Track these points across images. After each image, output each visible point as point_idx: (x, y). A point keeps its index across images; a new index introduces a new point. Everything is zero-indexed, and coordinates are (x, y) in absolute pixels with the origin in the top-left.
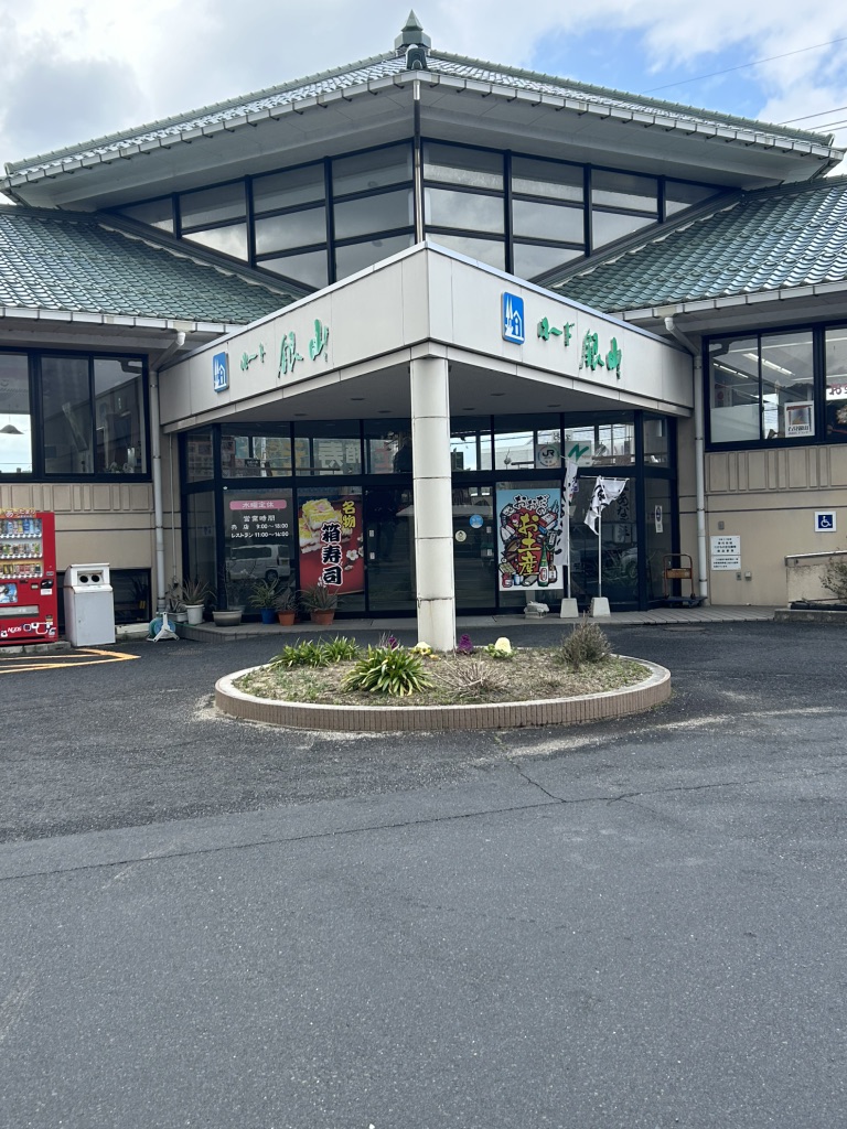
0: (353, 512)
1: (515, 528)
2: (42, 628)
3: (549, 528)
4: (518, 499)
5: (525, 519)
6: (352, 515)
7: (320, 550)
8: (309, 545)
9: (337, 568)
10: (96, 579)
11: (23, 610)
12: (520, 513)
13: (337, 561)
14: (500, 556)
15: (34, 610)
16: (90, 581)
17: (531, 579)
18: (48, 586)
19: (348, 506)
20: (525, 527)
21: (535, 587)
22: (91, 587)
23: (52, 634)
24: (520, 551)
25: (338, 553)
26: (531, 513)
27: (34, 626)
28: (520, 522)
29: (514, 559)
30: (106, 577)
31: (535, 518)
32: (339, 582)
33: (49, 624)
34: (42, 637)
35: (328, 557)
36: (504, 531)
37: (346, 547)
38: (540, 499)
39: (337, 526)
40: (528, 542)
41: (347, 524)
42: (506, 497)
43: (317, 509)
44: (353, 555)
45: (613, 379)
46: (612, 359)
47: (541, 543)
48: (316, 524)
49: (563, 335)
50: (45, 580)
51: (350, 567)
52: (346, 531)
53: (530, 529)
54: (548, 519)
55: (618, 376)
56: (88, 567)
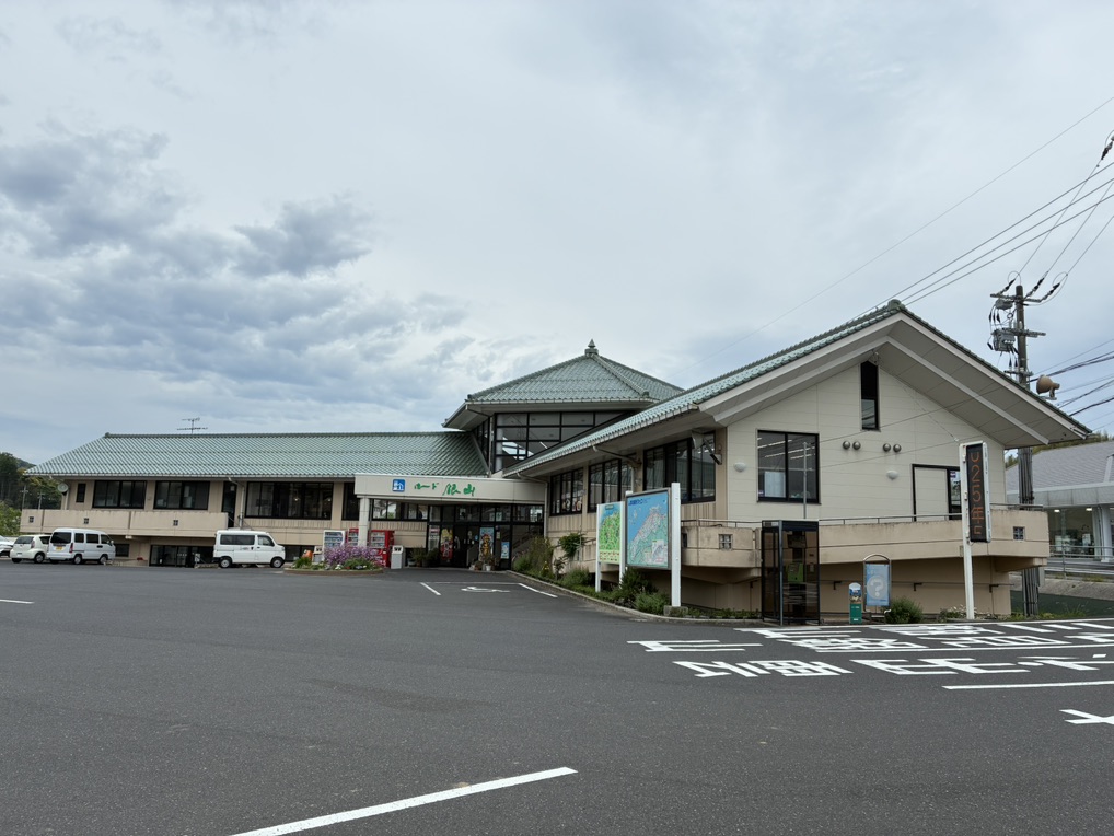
3: (490, 541)
4: (485, 531)
6: (451, 534)
7: (444, 545)
8: (443, 543)
9: (447, 551)
10: (400, 550)
12: (485, 536)
13: (447, 549)
15: (381, 558)
16: (398, 551)
19: (451, 531)
23: (385, 565)
25: (448, 546)
26: (487, 536)
27: (381, 562)
28: (485, 539)
30: (402, 550)
32: (447, 556)
33: (384, 562)
34: (382, 565)
35: (446, 547)
37: (450, 544)
38: (489, 531)
39: (448, 538)
40: (486, 545)
41: (450, 537)
42: (482, 530)
43: (445, 532)
44: (451, 547)
45: (469, 496)
46: (469, 490)
47: (489, 546)
48: (444, 537)
49: (432, 486)
50: (385, 550)
51: (450, 551)
52: (450, 540)
53: (486, 541)
54: (491, 538)
55: (473, 495)
56: (398, 547)
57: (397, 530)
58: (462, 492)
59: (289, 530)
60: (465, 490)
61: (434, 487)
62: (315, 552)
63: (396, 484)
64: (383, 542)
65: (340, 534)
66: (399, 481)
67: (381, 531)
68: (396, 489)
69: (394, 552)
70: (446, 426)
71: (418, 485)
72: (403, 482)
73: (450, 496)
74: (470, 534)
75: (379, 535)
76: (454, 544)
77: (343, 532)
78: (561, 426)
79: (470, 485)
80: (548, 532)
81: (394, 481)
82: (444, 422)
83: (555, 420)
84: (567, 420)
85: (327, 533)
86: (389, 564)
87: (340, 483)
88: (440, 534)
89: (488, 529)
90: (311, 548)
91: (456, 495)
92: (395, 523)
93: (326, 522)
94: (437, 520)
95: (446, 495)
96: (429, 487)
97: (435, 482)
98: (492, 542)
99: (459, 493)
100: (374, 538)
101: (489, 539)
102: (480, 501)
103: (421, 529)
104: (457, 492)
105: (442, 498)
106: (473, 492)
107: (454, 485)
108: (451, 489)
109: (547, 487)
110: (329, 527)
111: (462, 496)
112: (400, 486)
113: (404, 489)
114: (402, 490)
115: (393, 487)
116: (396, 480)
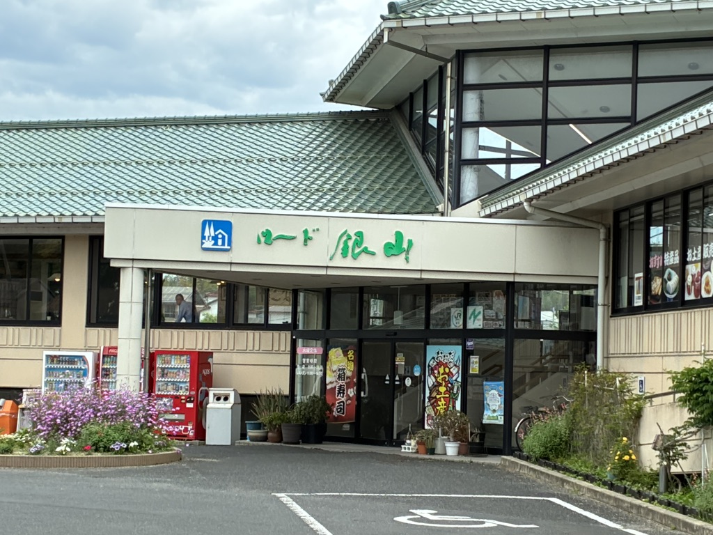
0: (353, 359)
1: (435, 377)
2: (186, 430)
3: (454, 378)
4: (438, 353)
5: (441, 370)
6: (352, 361)
7: (335, 387)
8: (331, 383)
9: (343, 402)
10: (226, 399)
11: (176, 417)
12: (439, 364)
13: (343, 397)
14: (427, 400)
15: (182, 417)
16: (222, 400)
18: (190, 402)
19: (351, 353)
20: (441, 377)
22: (222, 405)
23: (191, 434)
24: (438, 397)
25: (344, 390)
26: (445, 365)
27: (182, 428)
28: (439, 372)
29: (434, 403)
30: (232, 399)
31: (447, 370)
32: (343, 414)
33: (190, 427)
34: (185, 436)
35: (339, 393)
36: (430, 380)
37: (349, 386)
38: (450, 354)
39: (344, 369)
40: (442, 389)
41: (350, 369)
42: (432, 351)
43: (336, 355)
44: (351, 392)
45: (398, 262)
46: (396, 247)
47: (449, 391)
48: (335, 367)
49: (301, 238)
50: (190, 397)
51: (349, 402)
52: (349, 374)
53: (444, 379)
54: (454, 371)
55: (407, 260)
56: (221, 391)
57: (219, 351)
58: (380, 251)
60: (388, 247)
61: (307, 239)
62: (24, 403)
63: (210, 232)
64: (184, 378)
65: (83, 359)
66: (218, 225)
67: (181, 353)
68: (209, 244)
69: (212, 404)
70: (332, 98)
71: (267, 234)
72: (226, 226)
73: (349, 262)
74: (400, 360)
75: (175, 362)
76: (360, 386)
77: (89, 356)
78: (635, 80)
79: (399, 236)
80: (607, 357)
81: (204, 223)
82: (326, 88)
83: (620, 65)
84: (650, 64)
85: (51, 359)
86: (201, 433)
87: (76, 237)
88: (325, 359)
89: (446, 349)
91: (364, 261)
92: (215, 334)
93: (50, 331)
94: (316, 324)
95: (339, 261)
96: (294, 238)
97: (310, 225)
98: (459, 379)
99: (373, 254)
100: (163, 369)
101: (450, 374)
102: (425, 276)
103: (276, 348)
104: (366, 251)
105: (327, 267)
106: (408, 252)
107: (360, 235)
108: (350, 243)
109: (602, 236)
110: (57, 344)
111: (380, 261)
112: (220, 236)
113: (230, 244)
114: (226, 247)
115: (203, 238)
116: (210, 222)
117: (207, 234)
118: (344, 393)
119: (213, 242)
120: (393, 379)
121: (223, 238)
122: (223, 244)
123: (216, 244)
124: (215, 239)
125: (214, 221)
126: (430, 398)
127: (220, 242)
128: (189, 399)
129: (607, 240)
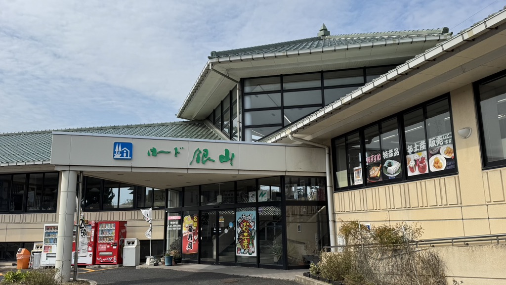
0: (196, 221)
1: (241, 228)
2: (113, 259)
3: (252, 228)
4: (243, 215)
5: (245, 224)
7: (187, 235)
8: (185, 233)
9: (191, 242)
10: (133, 243)
11: (107, 253)
12: (243, 221)
13: (191, 240)
14: (237, 240)
15: (111, 253)
16: (131, 244)
17: (246, 251)
18: (115, 246)
19: (195, 218)
20: (245, 228)
21: (247, 255)
22: (131, 246)
23: (115, 262)
24: (243, 238)
26: (247, 222)
27: (110, 259)
28: (243, 225)
29: (241, 242)
30: (136, 243)
31: (248, 224)
32: (191, 248)
33: (114, 258)
34: (112, 262)
35: (189, 238)
36: (238, 229)
37: (194, 234)
38: (249, 215)
39: (192, 226)
40: (246, 234)
41: (195, 225)
42: (239, 214)
43: (188, 221)
44: (196, 237)
45: (227, 166)
46: (227, 157)
47: (250, 235)
48: (187, 225)
49: (173, 152)
50: (115, 244)
51: (195, 242)
52: (194, 228)
53: (246, 229)
54: (252, 224)
55: (231, 164)
56: (131, 240)
57: (130, 220)
58: (217, 159)
59: (10, 226)
60: (221, 157)
61: (177, 153)
62: (35, 250)
63: (119, 149)
64: (113, 234)
66: (124, 145)
67: (110, 222)
68: (118, 156)
69: (126, 247)
70: (179, 117)
71: (153, 150)
72: (129, 146)
73: (201, 166)
74: (221, 220)
75: (108, 227)
76: (200, 234)
78: (323, 88)
79: (227, 151)
81: (115, 144)
84: (329, 81)
85: (48, 228)
86: (120, 261)
88: (181, 222)
89: (247, 213)
90: (28, 245)
91: (209, 165)
93: (50, 215)
94: (176, 205)
95: (195, 165)
96: (169, 152)
97: (178, 145)
98: (255, 229)
99: (213, 161)
100: (102, 230)
101: (250, 226)
102: (241, 173)
103: (157, 218)
104: (209, 159)
105: (188, 169)
106: (231, 160)
107: (206, 150)
108: (201, 156)
109: (327, 151)
110: (54, 220)
111: (218, 165)
112: (125, 151)
113: (131, 156)
114: (129, 157)
115: (115, 152)
116: (119, 143)
117: (117, 150)
118: (192, 238)
119: (121, 155)
120: (217, 230)
121: (127, 152)
122: (127, 156)
123: (122, 156)
124: (122, 153)
125: (121, 143)
126: (238, 239)
127: (125, 155)
128: (114, 244)
129: (329, 154)
